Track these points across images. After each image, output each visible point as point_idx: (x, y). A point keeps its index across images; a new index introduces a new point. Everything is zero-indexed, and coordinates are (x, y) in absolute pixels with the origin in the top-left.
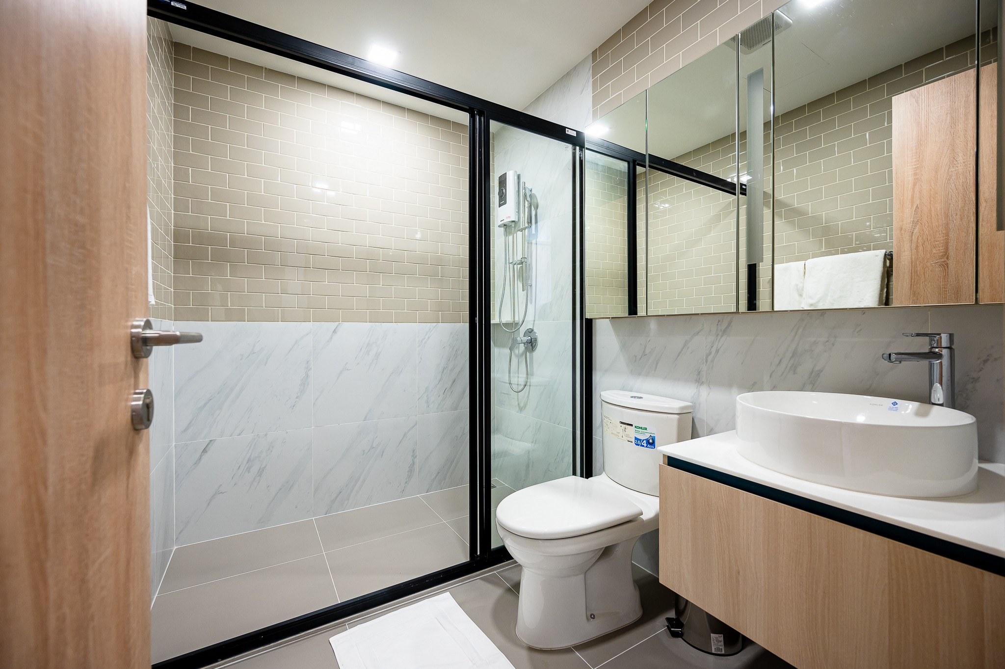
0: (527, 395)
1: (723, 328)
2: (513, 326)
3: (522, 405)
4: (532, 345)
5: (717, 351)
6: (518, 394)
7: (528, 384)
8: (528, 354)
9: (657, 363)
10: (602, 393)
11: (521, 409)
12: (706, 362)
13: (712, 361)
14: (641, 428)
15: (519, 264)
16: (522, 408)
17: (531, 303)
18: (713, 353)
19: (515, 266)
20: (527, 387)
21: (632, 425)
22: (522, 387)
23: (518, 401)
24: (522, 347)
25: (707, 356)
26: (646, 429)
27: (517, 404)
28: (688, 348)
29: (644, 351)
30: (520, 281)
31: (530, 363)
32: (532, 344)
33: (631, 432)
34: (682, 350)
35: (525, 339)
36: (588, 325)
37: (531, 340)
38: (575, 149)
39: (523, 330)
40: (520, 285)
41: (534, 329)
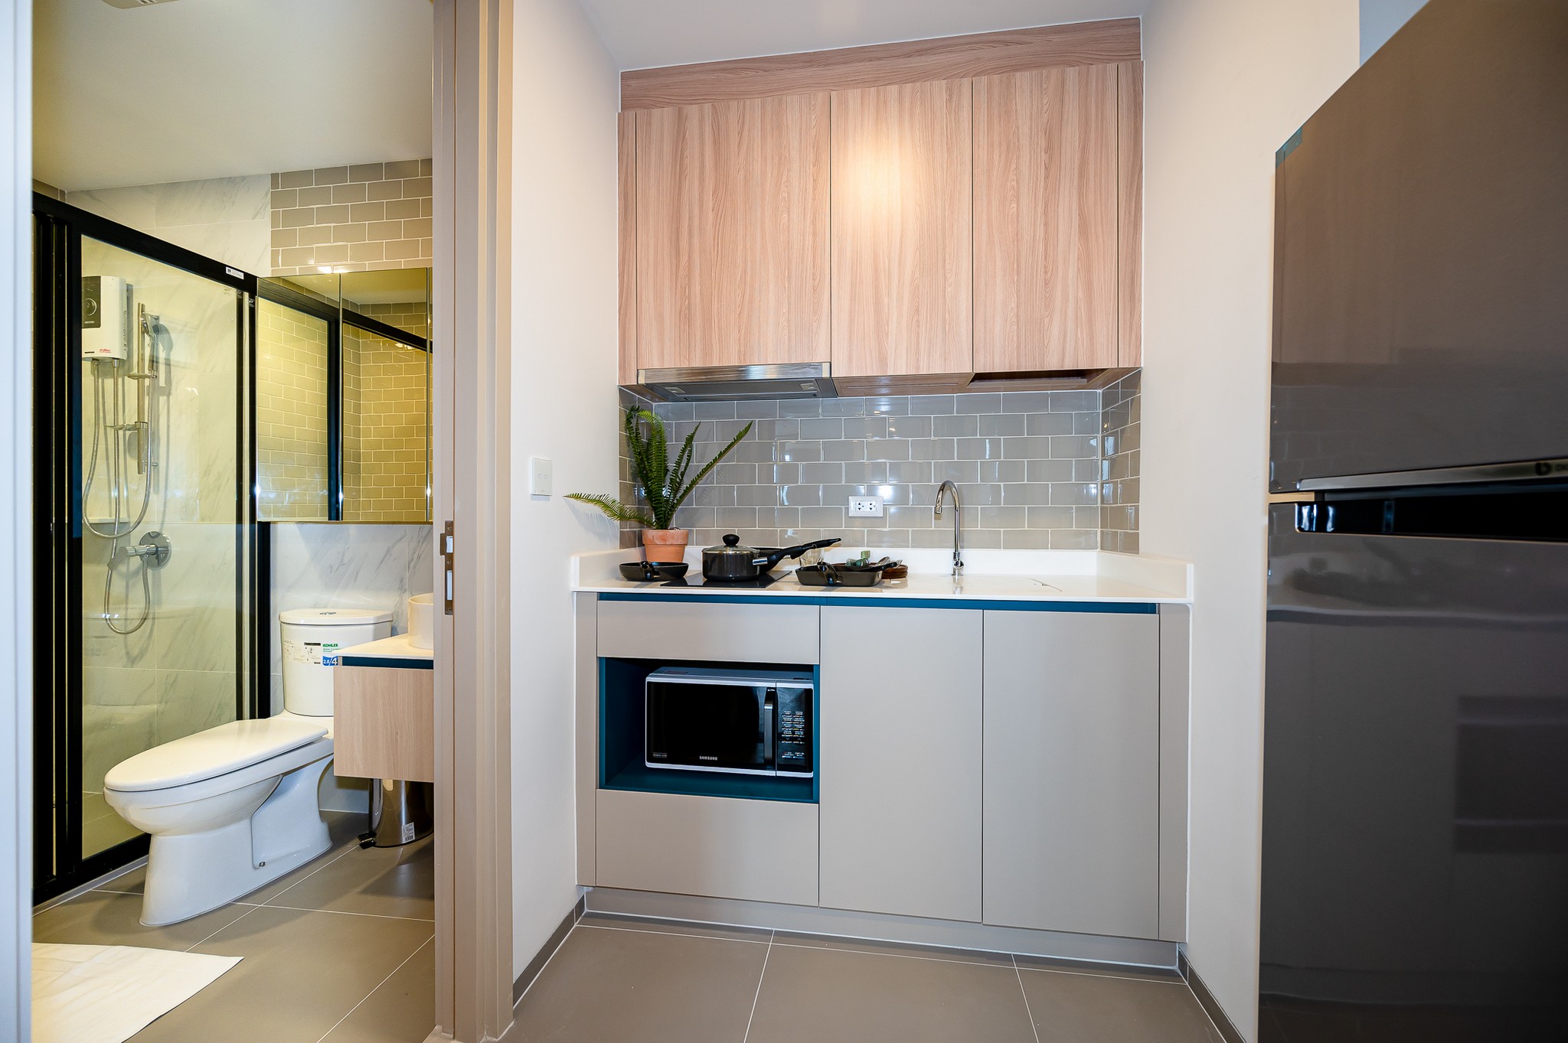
0: (147, 634)
1: (424, 534)
2: (115, 530)
3: (135, 652)
4: (157, 558)
5: (419, 557)
6: (126, 638)
7: (151, 616)
8: (150, 572)
9: (357, 573)
10: (283, 614)
11: (132, 660)
12: (409, 568)
13: (414, 567)
14: (331, 645)
15: (129, 430)
16: (135, 658)
17: (157, 492)
18: (415, 559)
19: (121, 432)
20: (149, 623)
21: (319, 644)
22: (137, 623)
23: (126, 647)
24: (136, 562)
25: (409, 563)
26: (337, 645)
27: (123, 651)
28: (391, 555)
29: (342, 559)
30: (131, 456)
31: (154, 584)
32: (157, 554)
33: (319, 653)
34: (384, 558)
35: (144, 549)
36: (264, 532)
37: (157, 550)
38: (242, 295)
39: (137, 535)
40: (133, 464)
41: (164, 532)
